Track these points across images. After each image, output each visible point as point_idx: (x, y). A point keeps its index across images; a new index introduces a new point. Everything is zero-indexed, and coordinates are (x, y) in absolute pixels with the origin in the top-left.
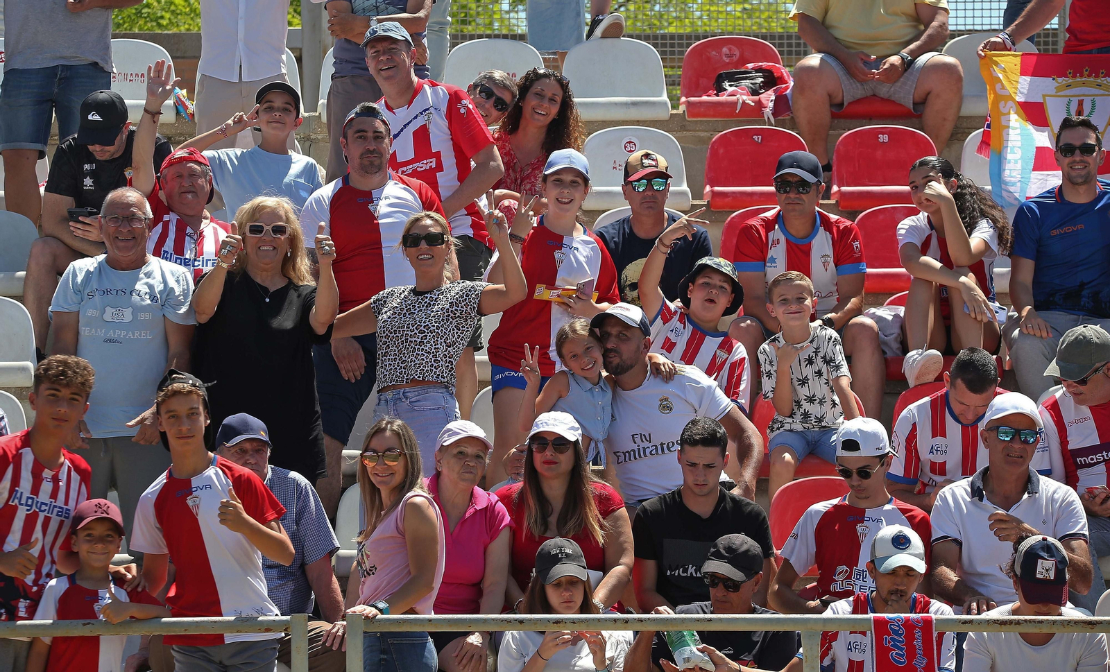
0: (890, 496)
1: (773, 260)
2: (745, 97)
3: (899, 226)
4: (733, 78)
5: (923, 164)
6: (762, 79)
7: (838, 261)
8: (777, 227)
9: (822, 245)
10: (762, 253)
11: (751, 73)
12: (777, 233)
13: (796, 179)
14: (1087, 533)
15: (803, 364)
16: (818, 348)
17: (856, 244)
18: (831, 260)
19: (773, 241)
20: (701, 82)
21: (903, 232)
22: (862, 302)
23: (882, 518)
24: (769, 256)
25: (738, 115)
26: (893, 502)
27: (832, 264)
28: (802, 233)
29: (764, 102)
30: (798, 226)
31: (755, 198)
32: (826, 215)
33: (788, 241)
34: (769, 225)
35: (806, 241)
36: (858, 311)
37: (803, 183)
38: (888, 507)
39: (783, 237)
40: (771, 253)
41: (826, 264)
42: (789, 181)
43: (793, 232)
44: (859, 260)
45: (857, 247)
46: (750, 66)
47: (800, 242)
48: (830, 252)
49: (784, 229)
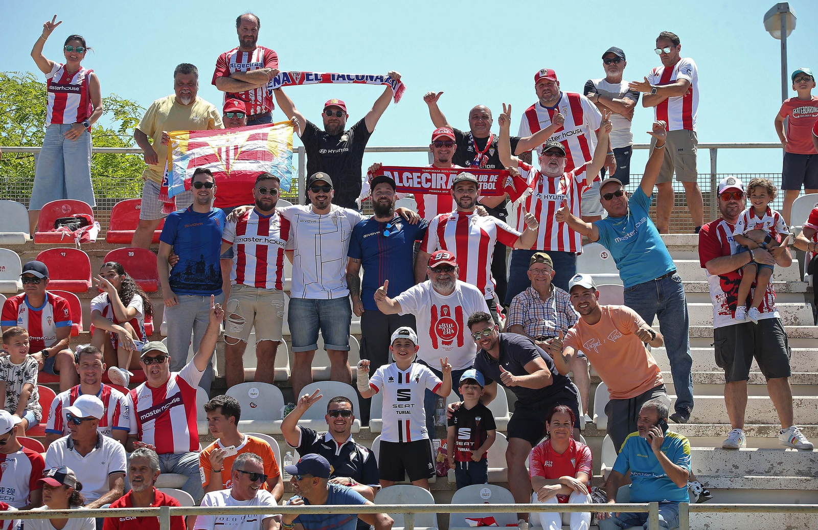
0: (21, 446)
1: (21, 320)
2: (66, 232)
3: (92, 301)
4: (64, 222)
5: (109, 265)
6: (80, 223)
7: (56, 319)
8: (24, 302)
9: (48, 312)
10: (15, 315)
11: (74, 219)
12: (24, 305)
13: (32, 276)
14: (125, 470)
15: (15, 374)
16: (24, 368)
17: (66, 310)
18: (52, 319)
19: (22, 309)
20: (49, 224)
21: (94, 304)
22: (68, 342)
23: (15, 459)
24: (19, 318)
25: (62, 242)
26: (23, 449)
27: (53, 321)
28: (37, 305)
29: (76, 235)
30: (35, 302)
31: (53, 286)
32: (51, 295)
33: (29, 309)
34: (20, 301)
35: (38, 310)
36: (65, 347)
37: (36, 278)
38: (19, 452)
39: (27, 307)
40: (19, 316)
41: (49, 322)
42: (29, 277)
43: (32, 304)
44: (68, 319)
45: (66, 312)
46: (75, 215)
47: (36, 310)
48: (52, 315)
49: (28, 303)
